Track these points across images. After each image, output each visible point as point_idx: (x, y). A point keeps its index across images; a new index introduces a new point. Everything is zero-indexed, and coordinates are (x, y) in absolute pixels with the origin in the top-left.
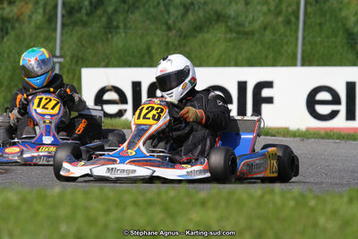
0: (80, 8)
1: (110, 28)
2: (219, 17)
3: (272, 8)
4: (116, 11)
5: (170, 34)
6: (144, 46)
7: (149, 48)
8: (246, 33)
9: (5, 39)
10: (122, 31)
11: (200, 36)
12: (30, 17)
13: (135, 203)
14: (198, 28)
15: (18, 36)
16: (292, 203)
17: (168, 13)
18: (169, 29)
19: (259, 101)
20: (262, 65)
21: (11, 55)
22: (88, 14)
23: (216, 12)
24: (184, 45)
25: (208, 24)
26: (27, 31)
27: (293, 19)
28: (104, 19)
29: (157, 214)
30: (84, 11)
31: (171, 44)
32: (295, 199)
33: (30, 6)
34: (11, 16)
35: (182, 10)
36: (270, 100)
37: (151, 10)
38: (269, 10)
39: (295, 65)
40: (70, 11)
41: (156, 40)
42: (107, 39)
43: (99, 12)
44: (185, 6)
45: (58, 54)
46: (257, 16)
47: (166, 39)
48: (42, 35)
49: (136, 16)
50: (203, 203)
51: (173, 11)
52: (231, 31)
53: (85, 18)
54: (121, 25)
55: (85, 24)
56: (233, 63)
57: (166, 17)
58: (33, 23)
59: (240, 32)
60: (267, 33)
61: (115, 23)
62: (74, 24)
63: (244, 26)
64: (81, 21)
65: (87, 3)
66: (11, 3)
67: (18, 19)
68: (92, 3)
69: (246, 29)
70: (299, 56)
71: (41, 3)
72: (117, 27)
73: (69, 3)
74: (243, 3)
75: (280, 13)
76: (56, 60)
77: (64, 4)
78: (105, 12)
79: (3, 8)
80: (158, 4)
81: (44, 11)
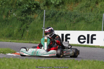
0: (50, 16)
1: (56, 21)
2: (83, 19)
3: (96, 17)
4: (58, 17)
7: (66, 26)
8: (90, 23)
9: (31, 23)
10: (59, 22)
11: (78, 23)
12: (37, 18)
13: (62, 63)
14: (78, 21)
15: (34, 22)
17: (71, 17)
18: (71, 21)
19: (92, 39)
20: (93, 31)
21: (33, 27)
22: (52, 17)
23: (82, 17)
24: (74, 25)
25: (80, 20)
26: (36, 21)
27: (101, 19)
28: (55, 19)
30: (50, 17)
33: (37, 15)
34: (32, 18)
35: (74, 17)
36: (95, 39)
37: (66, 17)
38: (95, 17)
39: (101, 31)
40: (47, 17)
41: (68, 24)
42: (56, 23)
43: (54, 17)
44: (75, 16)
45: (44, 27)
46: (92, 19)
47: (70, 24)
48: (40, 22)
49: (63, 18)
51: (72, 17)
52: (86, 22)
53: (50, 18)
54: (59, 20)
55: (50, 20)
56: (86, 30)
57: (70, 18)
58: (38, 19)
59: (88, 22)
60: (95, 23)
61: (57, 20)
62: (48, 20)
64: (49, 19)
65: (51, 15)
66: (33, 15)
67: (34, 19)
68: (52, 15)
69: (90, 22)
70: (102, 28)
71: (40, 15)
72: (58, 21)
73: (47, 15)
74: (89, 15)
75: (98, 18)
76: (43, 28)
77: (45, 15)
78: (55, 17)
79: (31, 16)
80: (68, 15)
81: (41, 17)
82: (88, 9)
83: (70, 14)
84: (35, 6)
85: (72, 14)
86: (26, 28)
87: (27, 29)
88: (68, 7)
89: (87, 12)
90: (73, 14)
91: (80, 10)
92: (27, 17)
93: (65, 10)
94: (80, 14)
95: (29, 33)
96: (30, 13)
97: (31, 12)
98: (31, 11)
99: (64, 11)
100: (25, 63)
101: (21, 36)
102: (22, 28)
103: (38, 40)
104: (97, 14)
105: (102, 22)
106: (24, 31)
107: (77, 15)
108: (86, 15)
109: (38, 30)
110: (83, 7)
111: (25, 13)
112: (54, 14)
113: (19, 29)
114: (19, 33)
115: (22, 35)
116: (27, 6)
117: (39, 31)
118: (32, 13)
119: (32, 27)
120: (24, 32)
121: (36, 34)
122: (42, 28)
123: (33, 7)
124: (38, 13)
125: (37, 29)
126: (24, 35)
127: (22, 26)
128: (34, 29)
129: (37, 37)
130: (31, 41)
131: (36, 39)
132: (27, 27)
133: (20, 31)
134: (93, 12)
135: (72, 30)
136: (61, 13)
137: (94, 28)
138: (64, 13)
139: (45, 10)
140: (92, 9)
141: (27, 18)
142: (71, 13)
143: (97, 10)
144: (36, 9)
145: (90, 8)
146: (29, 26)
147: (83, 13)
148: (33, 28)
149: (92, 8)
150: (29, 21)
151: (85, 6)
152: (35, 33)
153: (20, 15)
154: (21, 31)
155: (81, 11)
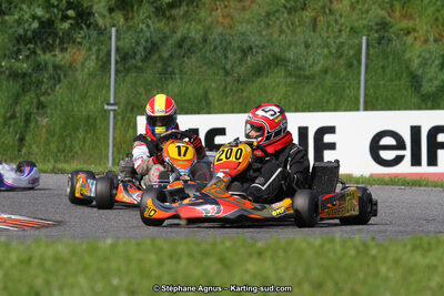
0: (135, 53)
1: (166, 73)
2: (278, 61)
3: (334, 51)
4: (171, 55)
5: (228, 79)
6: (201, 92)
7: (206, 94)
8: (306, 77)
9: (58, 87)
10: (177, 77)
11: (259, 80)
12: (83, 64)
13: (190, 255)
14: (257, 72)
15: (71, 84)
16: (353, 252)
17: (226, 58)
18: (227, 73)
19: (321, 147)
20: (323, 111)
21: (64, 103)
22: (144, 60)
23: (274, 56)
24: (243, 91)
25: (267, 68)
26: (80, 78)
27: (355, 62)
28: (159, 65)
29: (213, 266)
30: (138, 57)
31: (228, 90)
32: (355, 247)
33: (83, 52)
34: (63, 63)
35: (239, 55)
36: (332, 146)
37: (208, 54)
38: (330, 53)
39: (358, 110)
40: (124, 57)
41: (213, 85)
42: (162, 84)
43: (155, 57)
44: (243, 51)
45: (112, 101)
46: (317, 60)
47: (223, 84)
48: (95, 82)
49: (192, 63)
50: (260, 254)
51: (230, 55)
52: (290, 75)
53: (140, 64)
54: (177, 71)
55: (139, 70)
56: (293, 108)
57: (224, 61)
58: (86, 70)
59: (300, 76)
60: (328, 76)
61: (170, 69)
62: (128, 70)
63: (304, 70)
64: (136, 67)
65: (141, 49)
66: (63, 50)
67: (70, 66)
68: (145, 48)
69: (307, 73)
70: (362, 100)
71: (94, 49)
72: (173, 73)
73: (123, 49)
74: (303, 46)
75: (341, 56)
76: (110, 108)
77: (117, 50)
78: (161, 58)
79: (55, 56)
80: (215, 48)
81: (97, 58)
82: (296, 19)
83: (224, 44)
84: (71, 13)
85: (230, 43)
86: (38, 108)
87: (41, 111)
88: (214, 13)
89: (293, 31)
90: (235, 44)
91: (262, 24)
92: (38, 59)
93: (199, 27)
94: (264, 42)
95: (48, 131)
96: (51, 41)
97: (54, 41)
98: (56, 35)
99: (195, 31)
100: (30, 259)
101: (17, 143)
102: (18, 108)
103: (91, 156)
104: (337, 41)
105: (359, 74)
106: (28, 120)
107: (251, 48)
108: (290, 46)
109: (89, 116)
110: (278, 11)
111: (32, 46)
112: (154, 44)
113: (7, 112)
114: (9, 132)
115: (22, 140)
116: (39, 12)
117: (92, 121)
118: (61, 42)
119: (61, 105)
120: (27, 126)
121: (80, 135)
122: (106, 107)
123: (65, 18)
124: (84, 42)
125: (85, 113)
126: (27, 138)
127: (17, 99)
128: (73, 110)
129: (87, 145)
130: (60, 166)
131: (79, 152)
132: (41, 106)
133: (12, 122)
134: (318, 30)
135: (232, 112)
136: (183, 40)
137: (328, 102)
138: (198, 37)
139: (114, 30)
140: (315, 20)
141: (39, 67)
142: (227, 37)
143: (336, 21)
144: (78, 24)
145: (308, 15)
146: (49, 98)
147: (276, 35)
148: (65, 107)
149: (313, 14)
150: (49, 79)
151: (285, 7)
152: (78, 129)
153: (7, 52)
154: (15, 124)
155: (270, 31)
